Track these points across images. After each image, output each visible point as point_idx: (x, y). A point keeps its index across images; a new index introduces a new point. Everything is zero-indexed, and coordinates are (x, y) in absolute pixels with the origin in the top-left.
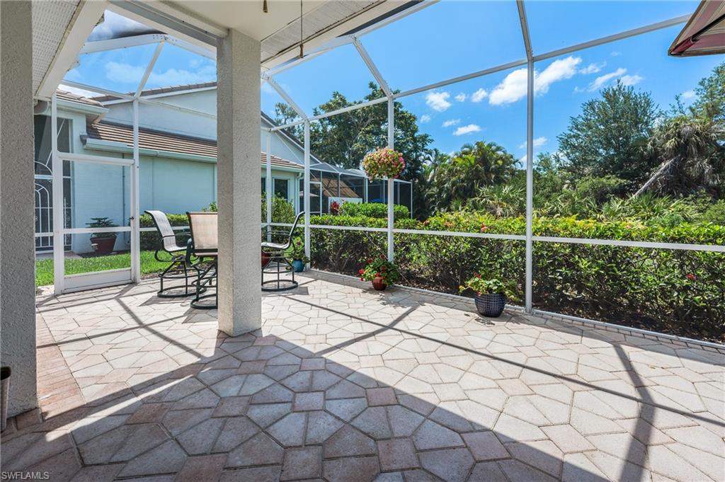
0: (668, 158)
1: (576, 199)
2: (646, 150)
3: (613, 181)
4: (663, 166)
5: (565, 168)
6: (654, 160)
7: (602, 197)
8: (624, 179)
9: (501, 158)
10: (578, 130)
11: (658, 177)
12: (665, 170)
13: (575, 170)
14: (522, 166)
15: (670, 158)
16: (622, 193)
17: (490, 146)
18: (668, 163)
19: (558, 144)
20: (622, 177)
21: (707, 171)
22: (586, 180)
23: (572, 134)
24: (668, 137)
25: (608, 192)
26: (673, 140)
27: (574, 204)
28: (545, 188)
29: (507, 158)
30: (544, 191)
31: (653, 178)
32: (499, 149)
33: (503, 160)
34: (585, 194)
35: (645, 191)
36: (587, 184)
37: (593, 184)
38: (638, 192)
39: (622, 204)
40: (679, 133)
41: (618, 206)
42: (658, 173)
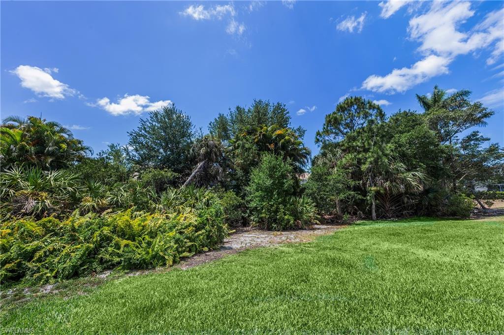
0: (201, 160)
1: (138, 188)
2: (189, 154)
3: (169, 174)
4: (199, 165)
5: (134, 160)
6: (193, 161)
7: (161, 187)
8: (177, 173)
9: (64, 141)
10: (146, 131)
11: (196, 172)
12: (200, 168)
13: (141, 162)
14: (92, 154)
15: (203, 160)
16: (175, 184)
17: (52, 125)
18: (201, 164)
19: (128, 139)
20: (175, 171)
21: (220, 171)
22: (150, 172)
23: (140, 133)
24: (202, 147)
25: (165, 183)
26: (204, 148)
27: (135, 194)
28: (111, 177)
29: (73, 142)
30: (110, 179)
31: (193, 174)
32: (62, 130)
33: (68, 144)
34: (148, 183)
35: (189, 184)
36: (150, 175)
37: (154, 175)
38: (185, 183)
39: (176, 192)
40: (207, 144)
41: (173, 195)
42: (196, 170)
